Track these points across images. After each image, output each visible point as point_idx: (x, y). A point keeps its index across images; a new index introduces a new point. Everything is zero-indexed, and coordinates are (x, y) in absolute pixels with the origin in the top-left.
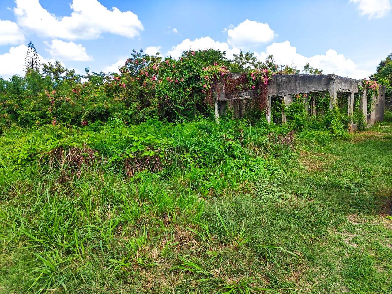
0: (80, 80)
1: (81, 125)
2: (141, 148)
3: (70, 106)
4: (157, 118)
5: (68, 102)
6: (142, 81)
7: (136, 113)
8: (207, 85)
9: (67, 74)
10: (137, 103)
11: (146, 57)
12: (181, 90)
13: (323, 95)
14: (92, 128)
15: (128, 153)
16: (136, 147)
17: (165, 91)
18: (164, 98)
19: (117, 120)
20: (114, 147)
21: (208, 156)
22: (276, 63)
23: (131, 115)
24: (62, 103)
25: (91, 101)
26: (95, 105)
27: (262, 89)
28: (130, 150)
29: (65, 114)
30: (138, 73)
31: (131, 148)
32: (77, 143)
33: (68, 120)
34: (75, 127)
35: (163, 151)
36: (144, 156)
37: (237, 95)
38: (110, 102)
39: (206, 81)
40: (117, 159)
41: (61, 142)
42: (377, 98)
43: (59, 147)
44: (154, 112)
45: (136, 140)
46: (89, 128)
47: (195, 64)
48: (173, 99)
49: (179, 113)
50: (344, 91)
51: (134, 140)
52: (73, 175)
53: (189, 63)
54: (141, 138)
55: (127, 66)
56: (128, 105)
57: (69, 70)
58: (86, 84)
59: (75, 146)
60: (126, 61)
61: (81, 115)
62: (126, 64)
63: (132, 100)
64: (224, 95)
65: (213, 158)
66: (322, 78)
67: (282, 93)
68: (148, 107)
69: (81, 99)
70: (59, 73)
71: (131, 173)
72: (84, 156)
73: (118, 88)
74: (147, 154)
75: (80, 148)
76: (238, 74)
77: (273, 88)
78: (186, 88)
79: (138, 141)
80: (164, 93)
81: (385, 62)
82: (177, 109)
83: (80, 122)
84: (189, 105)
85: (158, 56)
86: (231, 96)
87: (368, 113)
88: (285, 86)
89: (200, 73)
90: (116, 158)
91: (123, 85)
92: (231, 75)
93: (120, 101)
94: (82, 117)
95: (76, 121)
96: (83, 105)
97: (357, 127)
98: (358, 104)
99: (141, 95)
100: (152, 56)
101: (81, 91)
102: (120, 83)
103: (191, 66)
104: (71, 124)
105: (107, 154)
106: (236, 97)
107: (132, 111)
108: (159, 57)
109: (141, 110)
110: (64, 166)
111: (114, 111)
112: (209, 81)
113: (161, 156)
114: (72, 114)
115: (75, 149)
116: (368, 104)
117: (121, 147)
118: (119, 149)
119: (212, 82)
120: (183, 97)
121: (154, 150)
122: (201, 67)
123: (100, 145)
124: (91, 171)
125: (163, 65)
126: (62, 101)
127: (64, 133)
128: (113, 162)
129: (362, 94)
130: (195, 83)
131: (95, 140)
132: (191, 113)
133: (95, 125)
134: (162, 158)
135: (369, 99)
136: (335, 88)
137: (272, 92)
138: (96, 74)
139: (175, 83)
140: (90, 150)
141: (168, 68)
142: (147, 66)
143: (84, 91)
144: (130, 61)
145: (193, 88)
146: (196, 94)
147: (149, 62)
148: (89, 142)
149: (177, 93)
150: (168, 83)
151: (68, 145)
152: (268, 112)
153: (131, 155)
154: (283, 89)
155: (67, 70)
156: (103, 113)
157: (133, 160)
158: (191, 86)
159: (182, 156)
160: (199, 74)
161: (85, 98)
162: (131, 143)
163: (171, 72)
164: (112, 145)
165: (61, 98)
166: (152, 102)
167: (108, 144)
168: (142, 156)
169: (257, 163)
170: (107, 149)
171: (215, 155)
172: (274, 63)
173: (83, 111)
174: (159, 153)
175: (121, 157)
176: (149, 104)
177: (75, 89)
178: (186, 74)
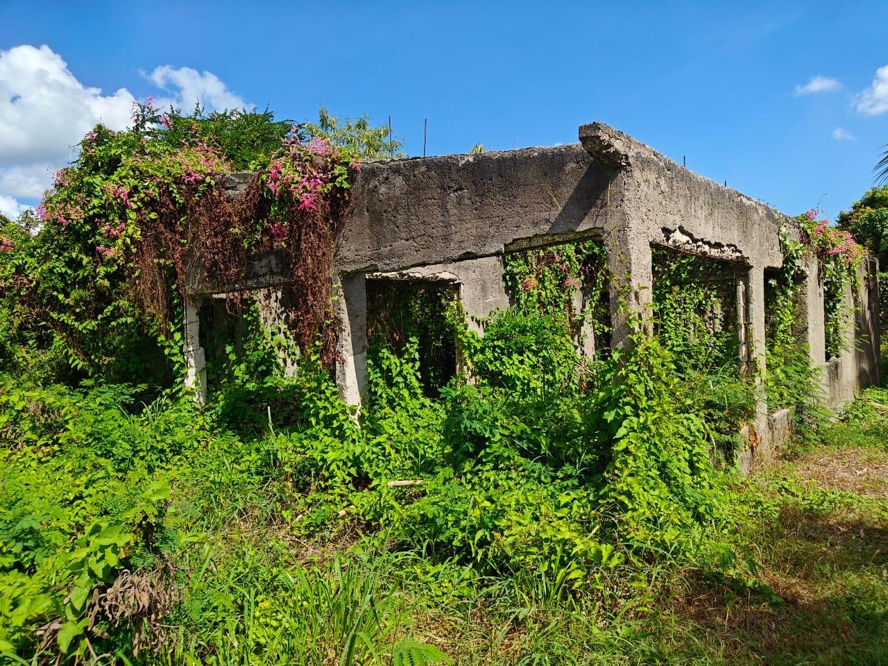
8: (127, 226)
39: (122, 210)
42: (855, 297)
48: (43, 288)
50: (707, 249)
66: (564, 164)
67: (391, 256)
76: (245, 179)
77: (359, 235)
80: (14, 265)
86: (221, 274)
87: (828, 357)
88: (400, 219)
92: (222, 185)
97: (790, 423)
98: (788, 319)
106: (238, 279)
116: (827, 319)
129: (800, 278)
135: (831, 297)
137: (353, 252)
139: (58, 225)
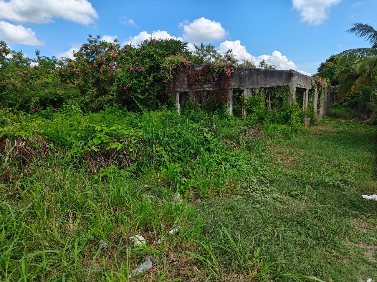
0: (29, 64)
1: (30, 112)
2: (106, 139)
3: (17, 90)
4: (117, 107)
5: (15, 85)
6: (99, 68)
7: (92, 101)
8: (169, 75)
9: (14, 56)
10: (94, 90)
11: (103, 43)
12: (142, 79)
13: (279, 91)
14: (44, 115)
15: (90, 146)
16: (100, 138)
17: (124, 79)
18: (123, 86)
19: (73, 107)
20: (72, 138)
21: (182, 149)
22: (235, 58)
23: (87, 103)
24: (7, 87)
25: (42, 86)
26: (47, 91)
27: (224, 82)
28: (93, 142)
29: (12, 99)
30: (94, 60)
31: (93, 140)
32: (26, 131)
33: (15, 105)
34: (23, 113)
35: (132, 144)
36: (110, 149)
37: (199, 86)
38: (64, 88)
39: (168, 71)
40: (78, 152)
41: (4, 131)
42: (324, 95)
43: (2, 137)
44: (111, 100)
45: (99, 130)
46: (40, 115)
47: (157, 53)
48: (133, 87)
49: (139, 103)
50: (301, 87)
51: (97, 130)
52: (21, 173)
53: (150, 51)
54: (105, 128)
55: (83, 51)
56: (83, 92)
57: (16, 52)
58: (36, 68)
59: (23, 136)
60: (81, 46)
61: (30, 100)
62: (82, 49)
63: (88, 87)
64: (186, 86)
65: (189, 151)
66: (283, 73)
67: (244, 86)
68: (105, 95)
69: (31, 84)
70: (4, 54)
71: (95, 169)
72: (35, 149)
73: (73, 73)
74: (114, 146)
75: (30, 138)
76: (201, 66)
77: (236, 81)
78: (147, 77)
79: (101, 131)
80: (123, 81)
81: (325, 64)
82: (137, 98)
83: (29, 108)
84: (150, 94)
85: (116, 43)
86: (193, 87)
87: (318, 109)
88: (247, 79)
89: (162, 62)
90: (76, 150)
91: (78, 71)
92: (193, 66)
93: (74, 88)
94: (31, 102)
95: (24, 107)
96: (33, 90)
97: (310, 121)
98: (311, 100)
99: (97, 83)
100: (110, 43)
101: (30, 75)
102: (75, 69)
103: (153, 55)
104: (18, 110)
105: (65, 146)
106: (198, 88)
107: (88, 98)
108: (117, 45)
109: (97, 99)
110: (8, 161)
111: (69, 98)
112: (171, 71)
113: (131, 150)
114: (19, 99)
115: (23, 140)
116: (318, 100)
117: (82, 138)
118: (79, 140)
119: (174, 72)
120: (143, 85)
121: (121, 142)
122: (163, 56)
123: (56, 134)
124: (45, 166)
125: (122, 52)
126: (7, 84)
127: (9, 120)
128: (72, 156)
130: (156, 72)
131: (49, 129)
132: (151, 103)
133: (47, 112)
134: (132, 152)
135: (319, 95)
136: (295, 84)
137: (234, 85)
138: (47, 58)
139: (135, 71)
140: (42, 141)
141: (127, 56)
142: (104, 53)
143: (34, 75)
144: (86, 47)
145: (154, 77)
146: (157, 84)
147: (107, 49)
148: (42, 131)
149: (137, 81)
150: (128, 71)
151: (14, 135)
152: (229, 104)
153: (94, 148)
154: (245, 82)
155: (14, 52)
156: (55, 99)
157: (96, 153)
158: (152, 75)
159: (155, 150)
160: (160, 63)
161: (35, 83)
162: (94, 133)
163: (130, 59)
164: (70, 135)
165: (7, 81)
166: (110, 90)
167: (65, 134)
168: (108, 148)
169: (237, 158)
170: (64, 140)
171: (191, 149)
172: (233, 57)
173: (33, 96)
174: (128, 146)
175: (82, 149)
176: (105, 93)
177: (23, 73)
178: (147, 63)
